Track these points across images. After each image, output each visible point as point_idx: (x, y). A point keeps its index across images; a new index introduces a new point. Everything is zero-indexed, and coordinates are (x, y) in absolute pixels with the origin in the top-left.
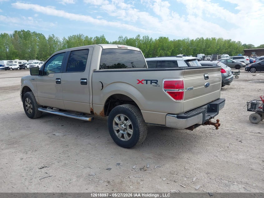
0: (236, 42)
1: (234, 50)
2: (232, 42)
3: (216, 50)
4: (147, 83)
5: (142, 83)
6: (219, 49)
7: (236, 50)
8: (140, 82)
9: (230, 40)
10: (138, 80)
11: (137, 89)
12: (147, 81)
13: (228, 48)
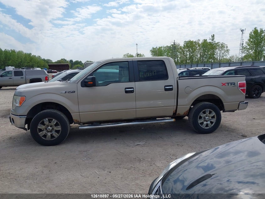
0: (37, 56)
1: (36, 63)
2: (32, 56)
3: (17, 62)
4: (228, 85)
5: (225, 85)
6: (21, 62)
7: (37, 64)
8: (224, 84)
9: (30, 54)
10: (222, 83)
11: (222, 90)
12: (228, 83)
13: (29, 62)
